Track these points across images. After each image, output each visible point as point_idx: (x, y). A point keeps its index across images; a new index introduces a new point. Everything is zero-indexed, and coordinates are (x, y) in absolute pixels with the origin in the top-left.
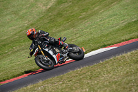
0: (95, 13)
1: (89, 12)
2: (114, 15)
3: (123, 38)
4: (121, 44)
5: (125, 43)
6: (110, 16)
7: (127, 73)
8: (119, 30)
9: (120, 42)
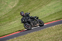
0: (35, 10)
1: (32, 9)
2: (44, 11)
3: (49, 21)
4: (48, 23)
5: (50, 23)
6: (42, 11)
7: (56, 34)
8: (46, 17)
9: (48, 22)
